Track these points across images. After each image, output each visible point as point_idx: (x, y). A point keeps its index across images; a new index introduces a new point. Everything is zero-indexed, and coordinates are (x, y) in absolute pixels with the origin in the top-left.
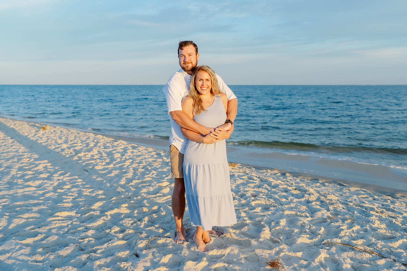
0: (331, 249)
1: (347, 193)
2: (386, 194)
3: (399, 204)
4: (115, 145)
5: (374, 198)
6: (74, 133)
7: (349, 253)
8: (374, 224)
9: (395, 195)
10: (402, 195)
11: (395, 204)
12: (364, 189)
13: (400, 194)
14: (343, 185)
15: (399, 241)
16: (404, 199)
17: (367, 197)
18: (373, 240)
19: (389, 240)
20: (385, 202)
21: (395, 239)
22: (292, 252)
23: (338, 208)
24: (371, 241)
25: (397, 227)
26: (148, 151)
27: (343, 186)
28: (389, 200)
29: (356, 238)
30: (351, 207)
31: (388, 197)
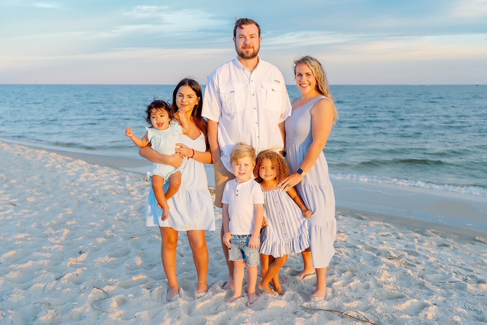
0: (312, 317)
1: (365, 230)
2: (415, 230)
3: (428, 243)
4: (68, 166)
5: (398, 235)
6: (19, 150)
7: (334, 322)
8: (380, 278)
9: (426, 231)
10: (435, 231)
11: (424, 244)
12: (387, 224)
13: (432, 230)
14: (363, 219)
15: (406, 303)
16: (437, 236)
17: (389, 235)
18: (373, 301)
19: (395, 300)
20: (411, 241)
21: (403, 299)
22: (257, 323)
23: (340, 253)
24: (369, 303)
25: (411, 280)
26: (111, 174)
27: (361, 220)
28: (417, 238)
29: (351, 298)
30: (359, 251)
31: (416, 234)
